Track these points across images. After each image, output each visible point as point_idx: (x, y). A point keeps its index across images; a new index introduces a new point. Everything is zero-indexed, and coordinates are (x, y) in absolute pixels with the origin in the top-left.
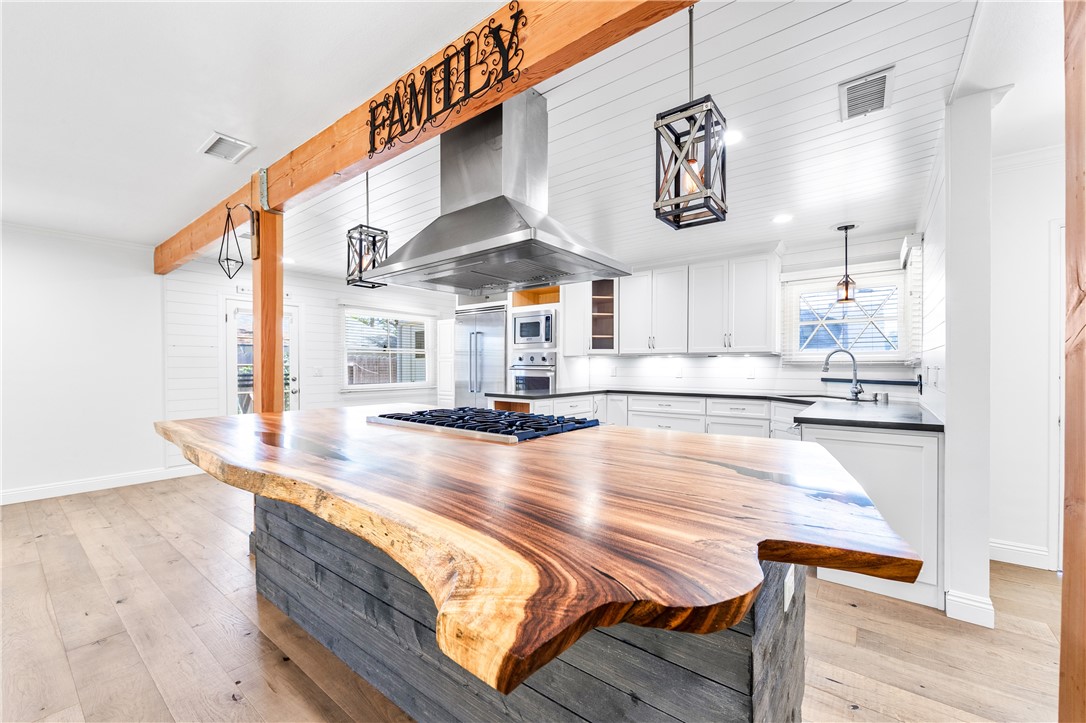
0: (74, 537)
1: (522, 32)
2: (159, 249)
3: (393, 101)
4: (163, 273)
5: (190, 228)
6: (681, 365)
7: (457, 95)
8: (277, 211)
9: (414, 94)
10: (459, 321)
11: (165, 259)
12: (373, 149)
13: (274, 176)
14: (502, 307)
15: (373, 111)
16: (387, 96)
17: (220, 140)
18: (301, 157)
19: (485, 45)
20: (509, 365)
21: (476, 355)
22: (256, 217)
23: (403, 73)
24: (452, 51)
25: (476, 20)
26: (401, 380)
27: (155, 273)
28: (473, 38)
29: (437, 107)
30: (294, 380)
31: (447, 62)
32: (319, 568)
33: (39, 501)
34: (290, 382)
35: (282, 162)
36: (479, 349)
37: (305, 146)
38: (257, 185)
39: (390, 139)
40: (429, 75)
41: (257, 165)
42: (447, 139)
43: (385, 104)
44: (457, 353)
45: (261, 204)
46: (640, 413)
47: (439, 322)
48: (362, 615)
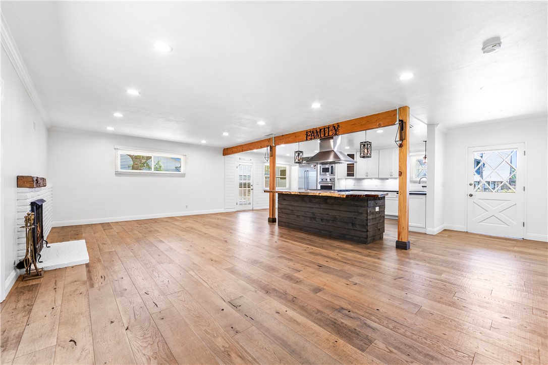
2: (225, 150)
3: (312, 132)
7: (327, 135)
9: (317, 132)
10: (300, 167)
11: (226, 152)
12: (307, 139)
15: (308, 132)
19: (332, 128)
20: (318, 182)
21: (306, 178)
22: (272, 147)
27: (223, 155)
28: (330, 126)
29: (322, 136)
34: (251, 186)
36: (307, 176)
38: (272, 140)
39: (311, 139)
40: (320, 130)
43: (310, 132)
44: (299, 178)
47: (292, 167)
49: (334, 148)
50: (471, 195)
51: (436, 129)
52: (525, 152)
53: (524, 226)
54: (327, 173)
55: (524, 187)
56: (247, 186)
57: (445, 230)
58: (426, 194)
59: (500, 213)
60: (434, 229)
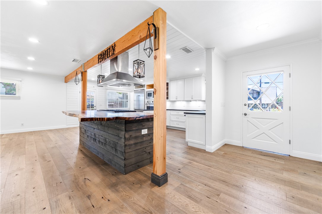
0: (48, 136)
1: (115, 48)
2: (66, 77)
3: (101, 55)
4: (67, 83)
5: (71, 73)
6: (184, 103)
7: (109, 56)
8: (86, 71)
9: (104, 54)
10: (135, 93)
11: (67, 80)
12: (99, 63)
13: (85, 65)
14: (144, 89)
15: (99, 56)
16: (100, 54)
17: (74, 60)
18: (89, 62)
19: (111, 49)
20: (146, 103)
21: (138, 101)
22: (82, 73)
23: (102, 50)
24: (108, 48)
25: (110, 44)
26: (123, 107)
27: (65, 82)
28: (110, 47)
29: (106, 57)
30: (95, 107)
31: (107, 50)
32: (88, 136)
33: (41, 131)
34: (94, 107)
35: (86, 63)
36: (139, 100)
37: (89, 60)
38: (82, 67)
39: (101, 61)
40: (105, 51)
41: (82, 63)
42: (111, 60)
43: (100, 55)
44: (134, 101)
45: (83, 70)
46: (173, 115)
47: (131, 93)
48: (93, 142)
49: (118, 70)
50: (245, 114)
51: (212, 53)
52: (290, 74)
53: (290, 144)
54: (151, 97)
55: (290, 107)
56: (90, 107)
57: (226, 144)
58: (205, 114)
59: (269, 131)
60: (212, 147)
